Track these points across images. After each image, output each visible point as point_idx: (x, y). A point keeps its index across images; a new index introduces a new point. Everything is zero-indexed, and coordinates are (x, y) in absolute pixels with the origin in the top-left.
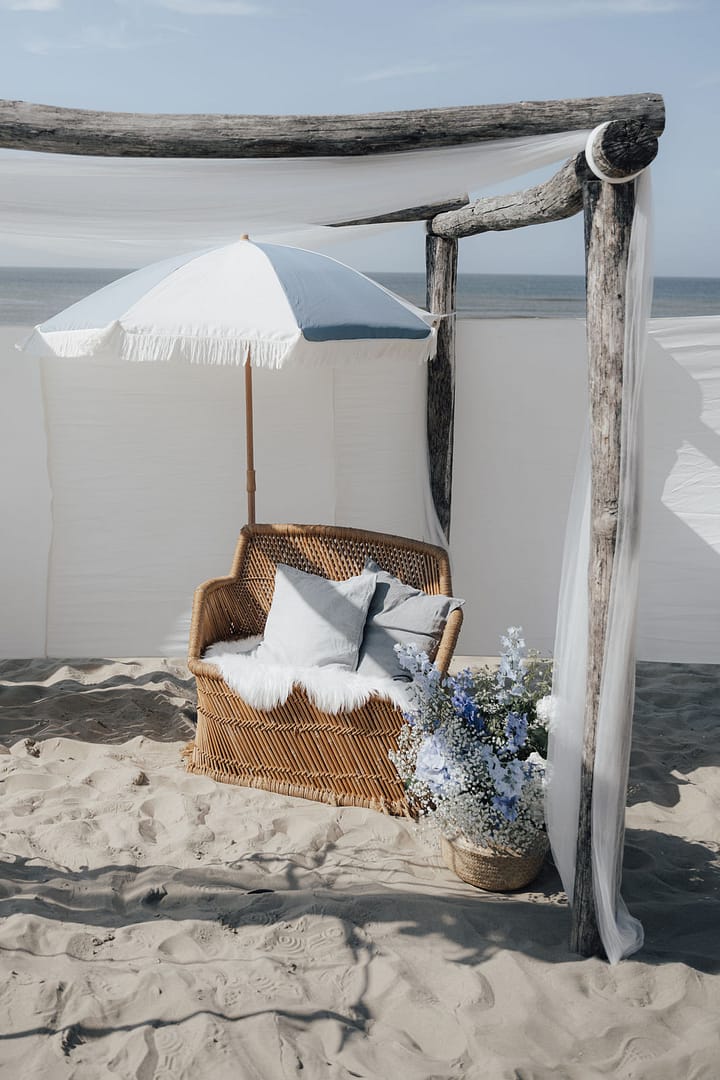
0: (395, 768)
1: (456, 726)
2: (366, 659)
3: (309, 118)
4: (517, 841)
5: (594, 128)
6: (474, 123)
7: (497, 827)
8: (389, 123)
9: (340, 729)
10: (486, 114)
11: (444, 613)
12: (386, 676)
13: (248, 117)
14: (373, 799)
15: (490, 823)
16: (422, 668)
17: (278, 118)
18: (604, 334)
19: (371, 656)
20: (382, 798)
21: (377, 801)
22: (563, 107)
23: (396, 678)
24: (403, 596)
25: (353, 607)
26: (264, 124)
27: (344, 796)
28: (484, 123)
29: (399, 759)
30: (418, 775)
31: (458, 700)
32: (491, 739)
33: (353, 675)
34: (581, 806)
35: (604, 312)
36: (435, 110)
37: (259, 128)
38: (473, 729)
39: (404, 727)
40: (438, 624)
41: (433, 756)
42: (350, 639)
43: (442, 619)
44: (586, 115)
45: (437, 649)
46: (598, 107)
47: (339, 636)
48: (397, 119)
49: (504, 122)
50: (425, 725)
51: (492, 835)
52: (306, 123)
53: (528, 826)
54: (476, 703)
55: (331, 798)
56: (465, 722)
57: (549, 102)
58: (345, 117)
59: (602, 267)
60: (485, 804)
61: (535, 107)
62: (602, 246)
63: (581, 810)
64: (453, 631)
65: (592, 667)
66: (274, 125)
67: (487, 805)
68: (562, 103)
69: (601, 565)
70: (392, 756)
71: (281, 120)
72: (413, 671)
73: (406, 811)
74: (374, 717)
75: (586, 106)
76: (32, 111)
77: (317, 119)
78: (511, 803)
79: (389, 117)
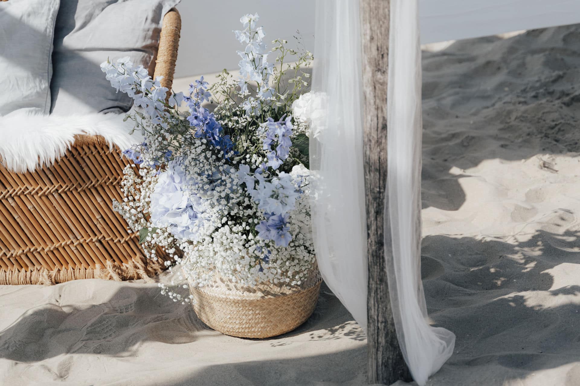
0: (124, 220)
1: (199, 150)
2: (62, 97)
4: (290, 274)
7: (266, 259)
9: (41, 189)
11: (156, 19)
12: (91, 112)
14: (98, 266)
15: (257, 257)
16: (143, 88)
19: (67, 90)
20: (109, 263)
21: (103, 266)
23: (106, 110)
24: (98, 5)
25: (34, 32)
27: (59, 270)
29: (127, 208)
30: (156, 222)
31: (196, 118)
32: (245, 159)
33: (47, 116)
34: (368, 212)
38: (219, 151)
39: (127, 170)
40: (150, 33)
41: (171, 195)
42: (36, 74)
43: (154, 26)
45: (154, 64)
47: (21, 73)
50: (156, 159)
51: (261, 270)
53: (302, 253)
54: (217, 119)
55: (43, 276)
56: (208, 144)
60: (247, 235)
63: (368, 217)
64: (170, 39)
65: (368, 38)
67: (251, 236)
70: (117, 207)
72: (131, 94)
73: (142, 272)
74: (83, 165)
78: (280, 225)
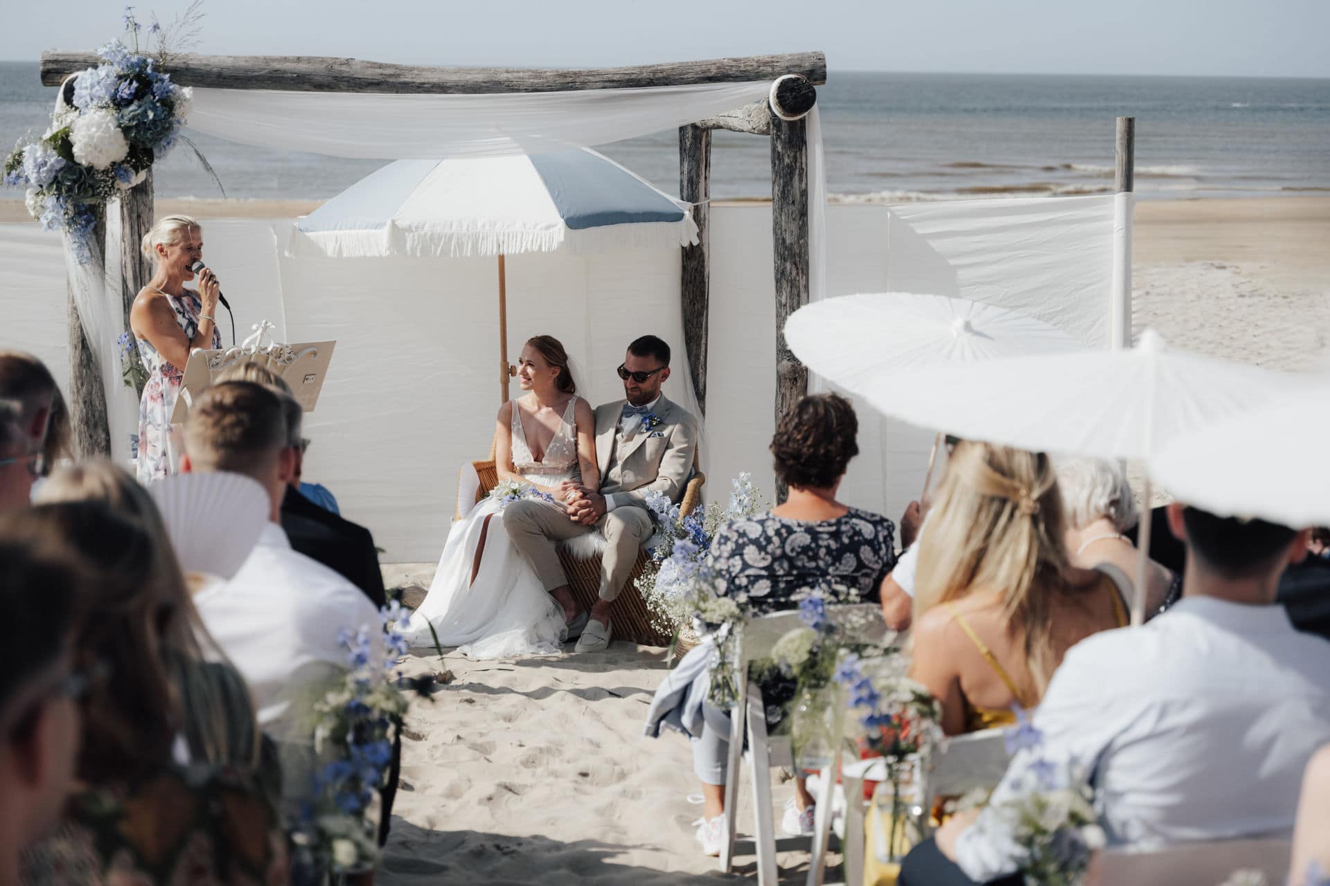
3: (568, 73)
5: (775, 79)
6: (689, 76)
8: (627, 77)
10: (698, 69)
13: (524, 72)
17: (545, 72)
18: (783, 230)
22: (754, 63)
26: (536, 77)
28: (695, 76)
35: (783, 214)
36: (660, 65)
37: (532, 80)
44: (770, 69)
46: (778, 64)
48: (633, 73)
49: (710, 75)
52: (566, 77)
57: (744, 59)
58: (594, 71)
59: (782, 181)
61: (734, 64)
62: (781, 166)
66: (543, 78)
68: (753, 60)
69: (782, 398)
71: (548, 74)
75: (770, 63)
76: (362, 68)
77: (575, 73)
79: (626, 72)
